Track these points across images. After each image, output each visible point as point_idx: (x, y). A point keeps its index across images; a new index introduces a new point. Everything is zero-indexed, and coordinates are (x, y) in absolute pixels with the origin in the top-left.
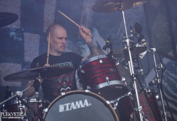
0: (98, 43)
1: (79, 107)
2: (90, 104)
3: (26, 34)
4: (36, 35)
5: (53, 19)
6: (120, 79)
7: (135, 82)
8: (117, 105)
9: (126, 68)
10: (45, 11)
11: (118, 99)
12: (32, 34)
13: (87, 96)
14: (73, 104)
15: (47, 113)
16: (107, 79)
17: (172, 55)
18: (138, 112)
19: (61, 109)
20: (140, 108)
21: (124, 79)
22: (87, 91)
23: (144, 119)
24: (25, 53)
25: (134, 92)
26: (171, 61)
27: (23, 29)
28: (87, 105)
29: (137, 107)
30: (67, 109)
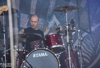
0: (55, 22)
1: (42, 56)
2: (48, 55)
3: (21, 14)
4: (26, 15)
5: (35, 8)
6: (62, 44)
7: (69, 46)
8: (59, 56)
9: (65, 38)
10: (32, 3)
11: (60, 53)
12: (24, 14)
13: (46, 51)
14: (40, 54)
15: (27, 57)
16: (56, 44)
17: (89, 31)
18: (69, 60)
19: (34, 56)
20: (70, 58)
21: (64, 44)
22: (47, 49)
23: (71, 63)
24: (21, 23)
25: (68, 50)
26: (88, 34)
27: (20, 12)
28: (46, 55)
29: (69, 58)
30: (37, 56)
